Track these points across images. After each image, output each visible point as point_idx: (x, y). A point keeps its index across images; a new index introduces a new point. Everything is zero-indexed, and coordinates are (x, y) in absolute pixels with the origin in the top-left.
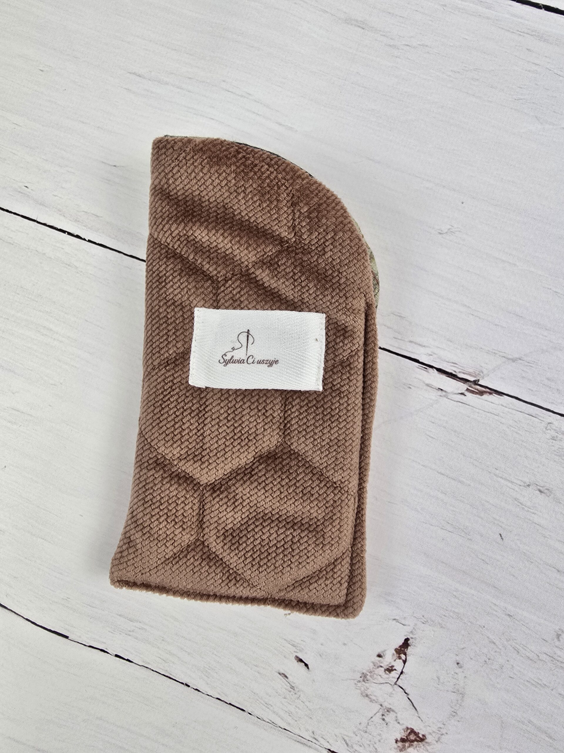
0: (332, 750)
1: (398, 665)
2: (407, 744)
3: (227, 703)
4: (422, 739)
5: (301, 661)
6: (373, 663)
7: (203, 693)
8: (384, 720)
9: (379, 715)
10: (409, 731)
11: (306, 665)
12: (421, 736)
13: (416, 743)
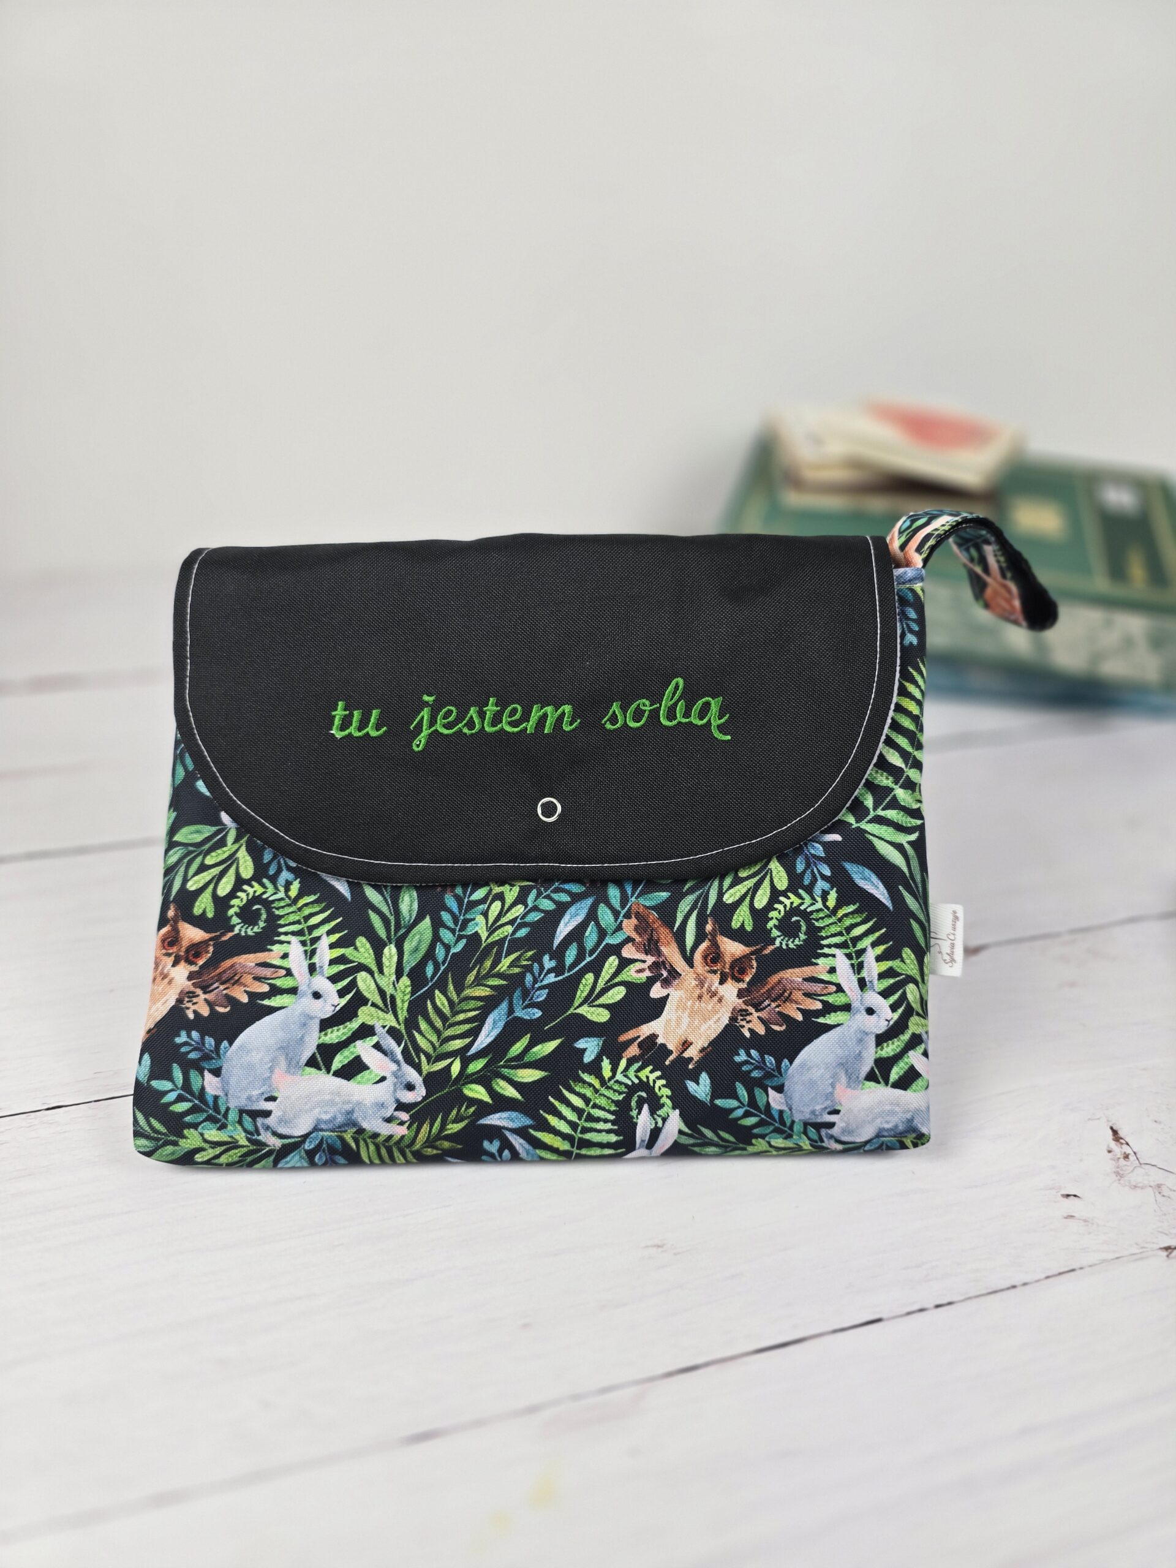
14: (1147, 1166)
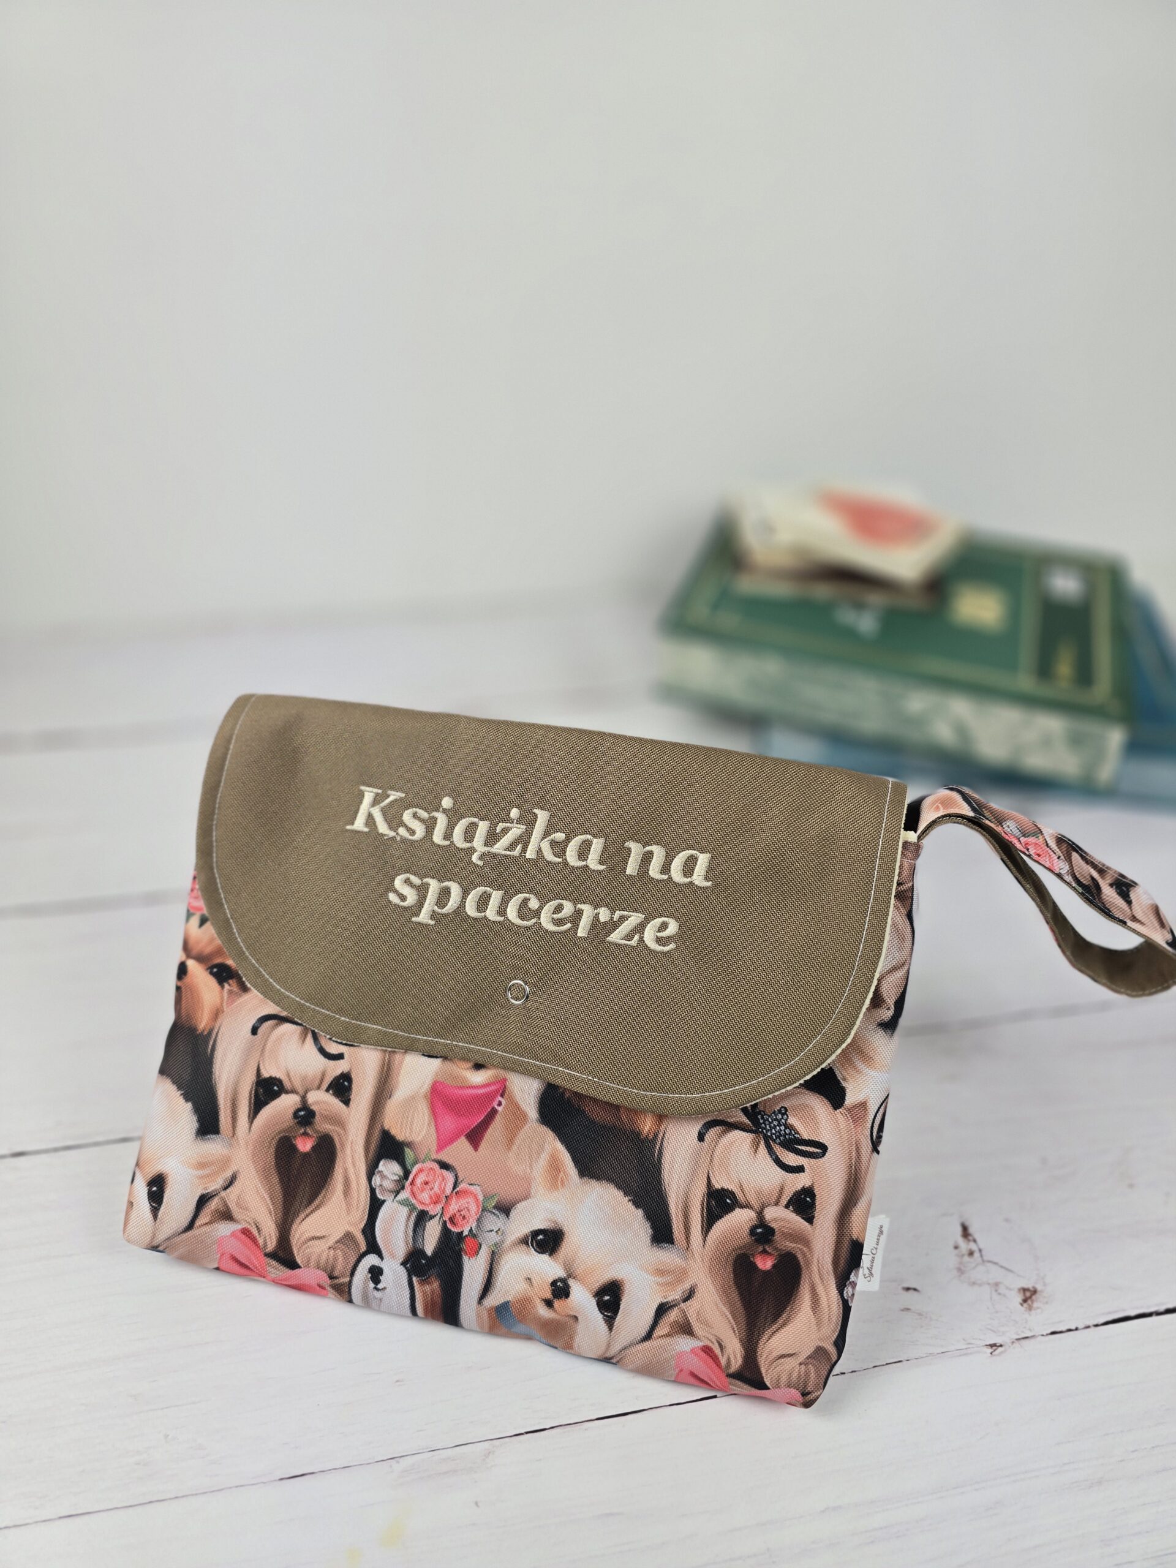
0: (988, 1343)
1: (973, 1246)
2: (1029, 1302)
3: (883, 1365)
4: (1035, 1292)
5: (908, 1289)
6: (957, 1255)
7: (860, 1371)
8: (999, 1294)
9: (994, 1292)
10: (1022, 1291)
11: (915, 1290)
12: (1032, 1289)
13: (1034, 1297)
14: (989, 1265)
